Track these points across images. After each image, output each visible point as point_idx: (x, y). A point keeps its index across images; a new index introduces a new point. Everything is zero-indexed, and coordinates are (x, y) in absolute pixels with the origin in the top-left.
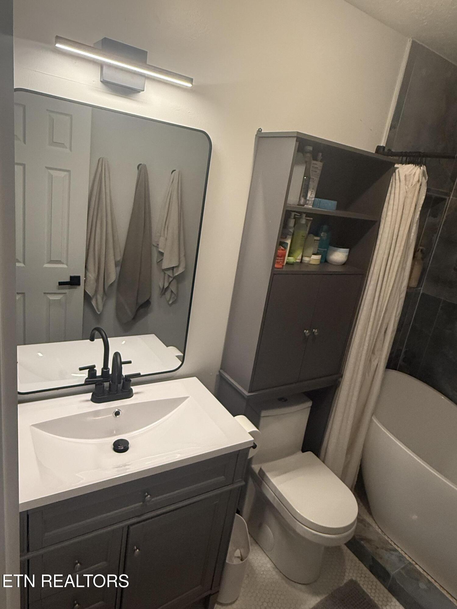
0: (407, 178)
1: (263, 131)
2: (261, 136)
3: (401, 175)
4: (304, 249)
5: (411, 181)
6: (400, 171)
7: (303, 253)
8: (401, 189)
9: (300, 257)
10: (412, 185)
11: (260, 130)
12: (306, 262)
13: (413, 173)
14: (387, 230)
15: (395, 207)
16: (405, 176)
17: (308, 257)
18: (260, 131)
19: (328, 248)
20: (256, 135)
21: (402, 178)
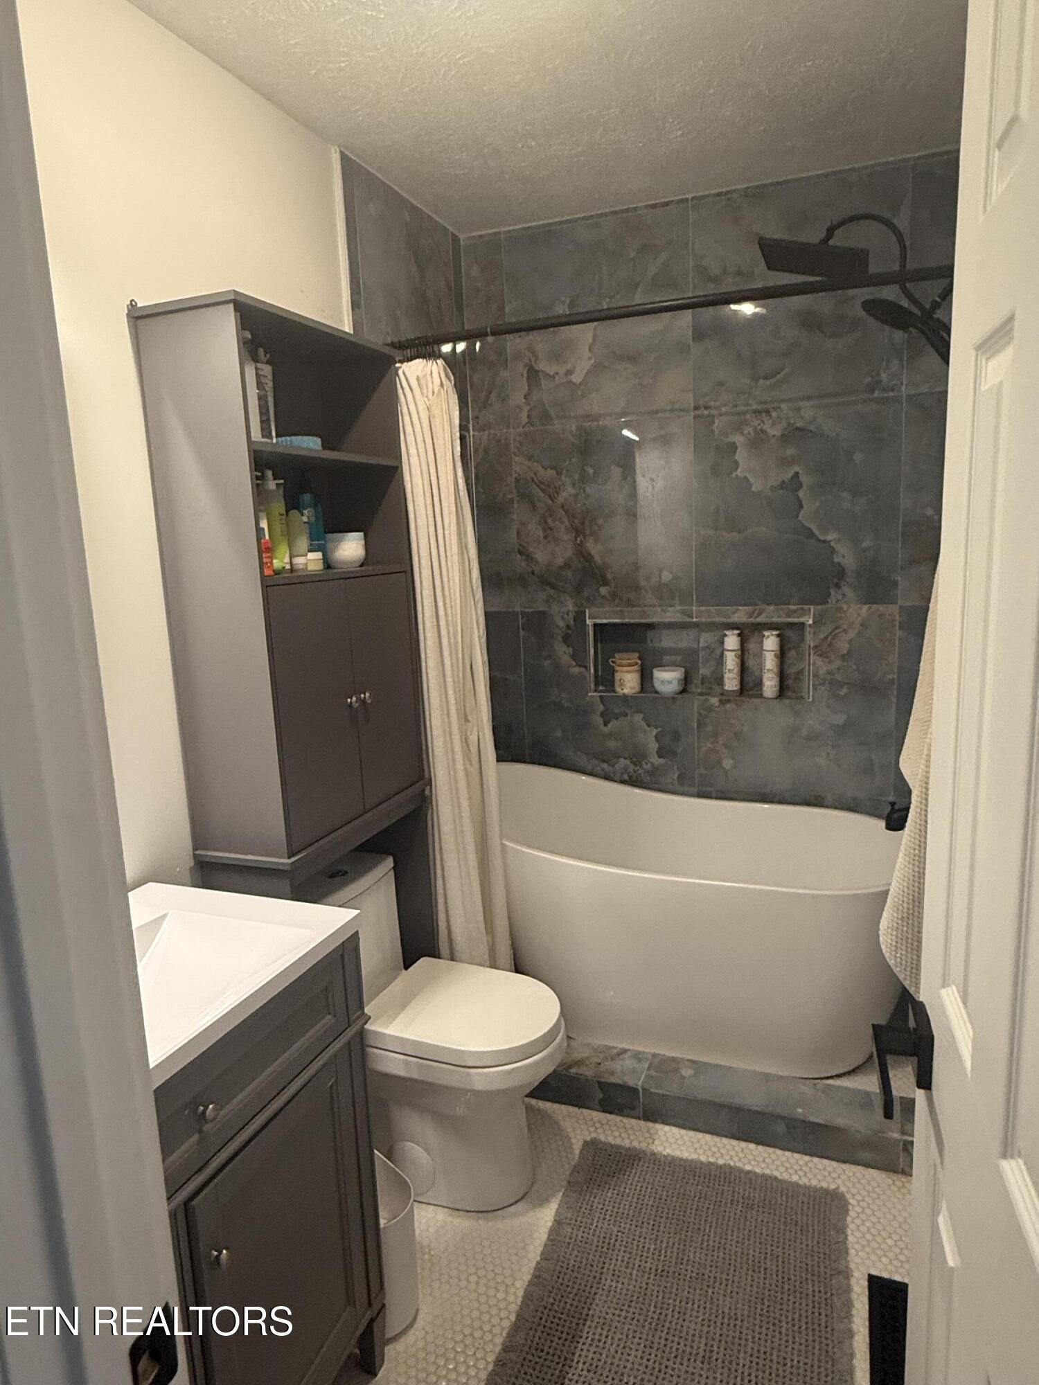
0: (423, 382)
1: (139, 305)
2: (136, 315)
3: (410, 380)
4: (289, 540)
5: (430, 385)
6: (407, 373)
7: (290, 550)
8: (418, 403)
9: (287, 560)
10: (433, 393)
11: (134, 303)
12: (301, 567)
13: (429, 373)
14: (418, 480)
15: (419, 438)
16: (418, 379)
17: (302, 556)
18: (132, 305)
19: (324, 539)
20: (128, 315)
21: (414, 384)
